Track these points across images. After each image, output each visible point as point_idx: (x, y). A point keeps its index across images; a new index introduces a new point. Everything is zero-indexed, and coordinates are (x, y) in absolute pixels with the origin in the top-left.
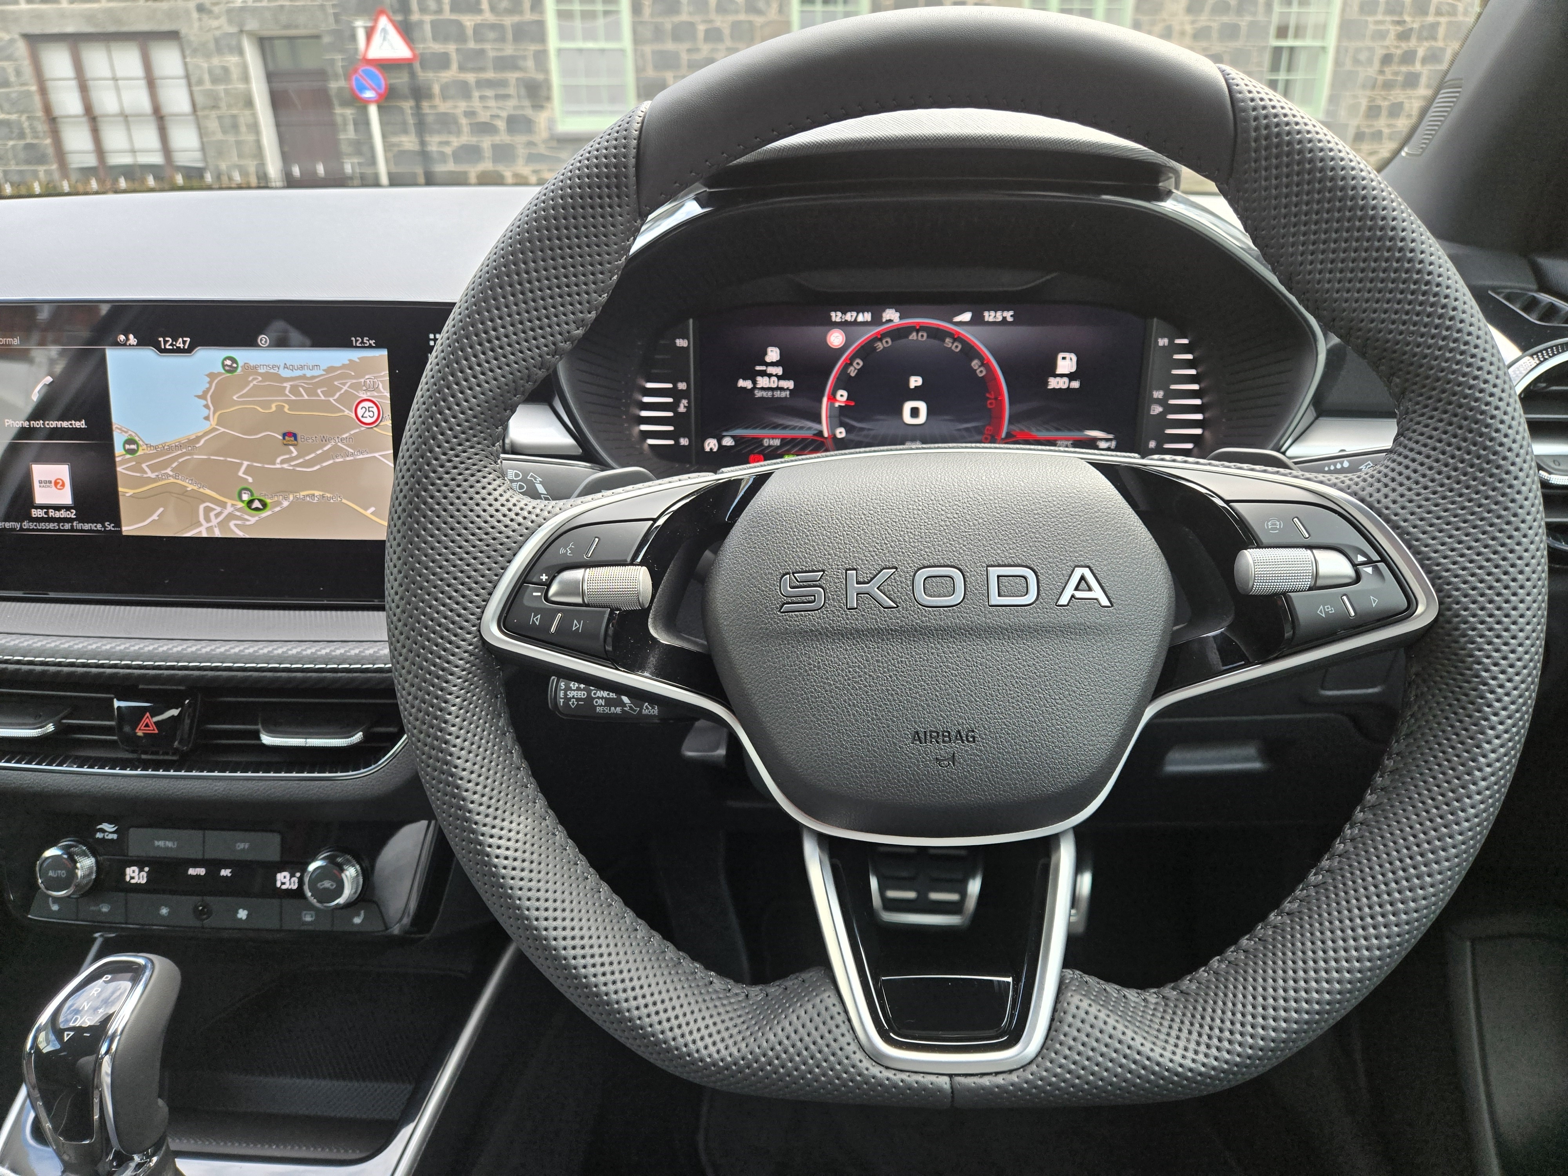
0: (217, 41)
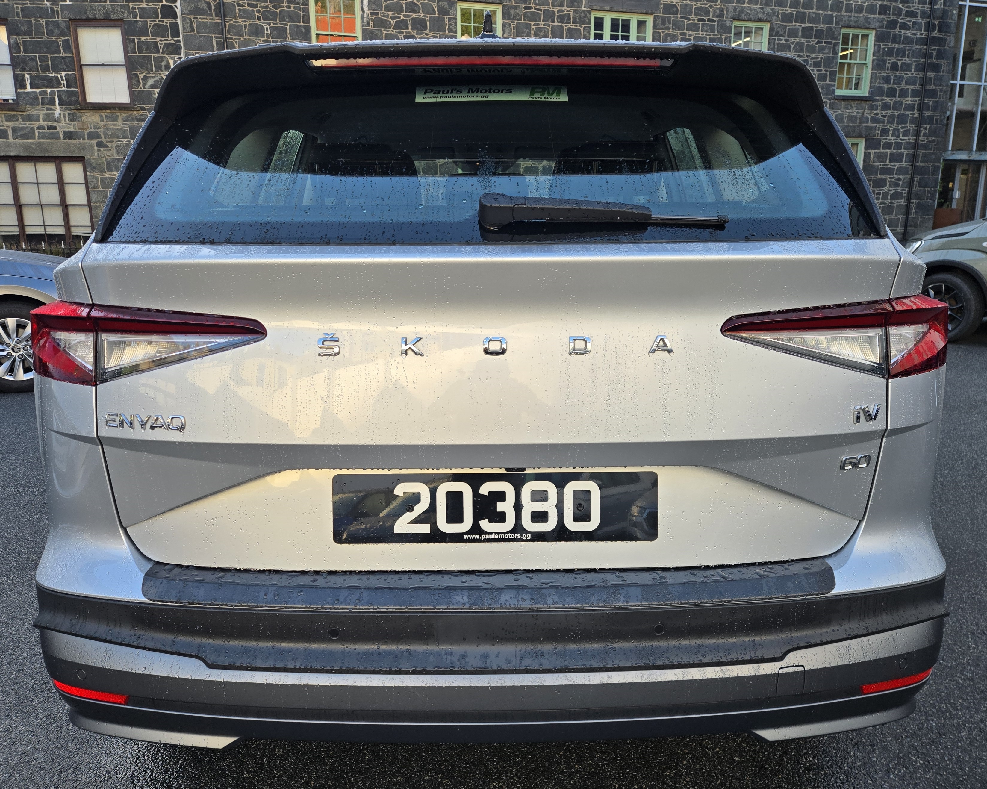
0: (108, 163)
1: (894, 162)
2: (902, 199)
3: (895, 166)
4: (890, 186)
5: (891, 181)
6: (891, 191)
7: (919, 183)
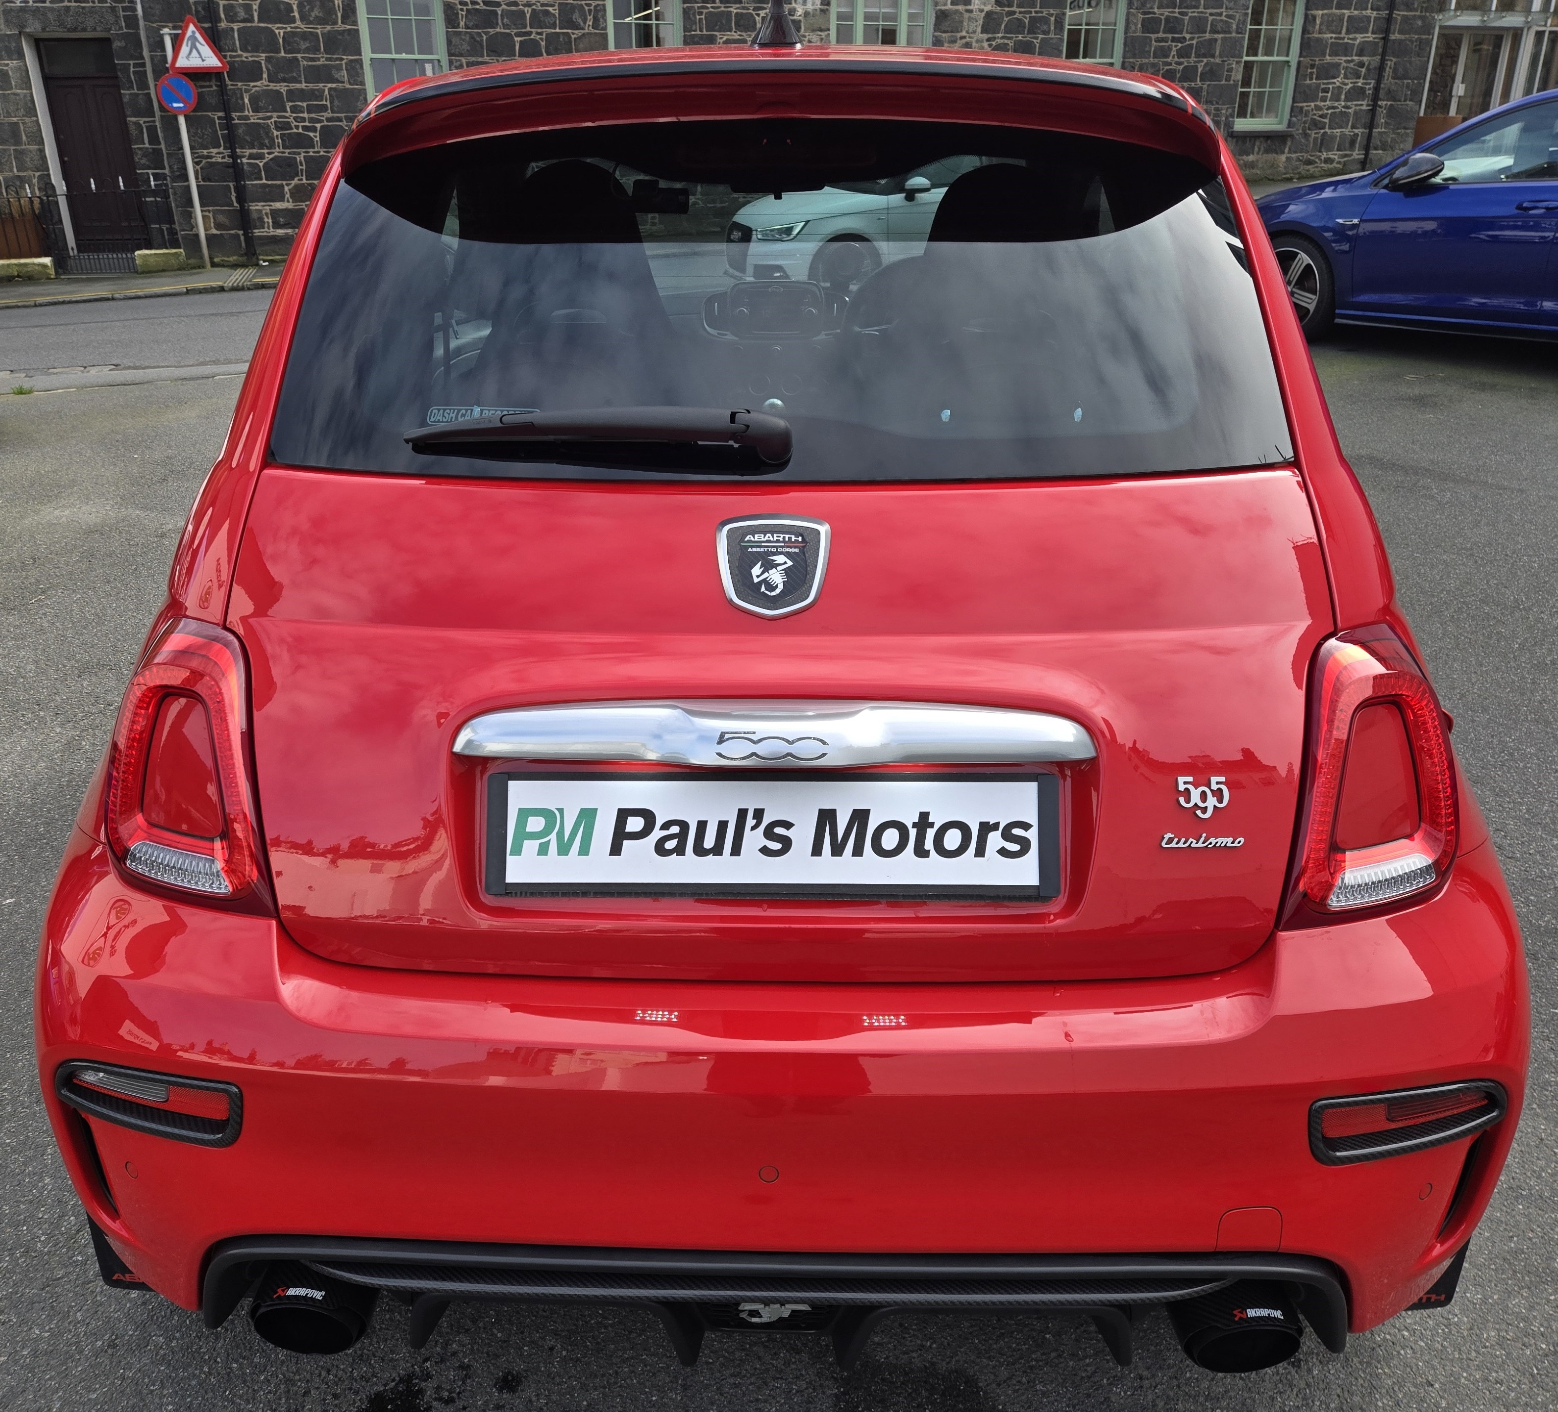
1: (1355, 32)
2: (1363, 100)
3: (1355, 39)
4: (1346, 77)
5: (1347, 67)
6: (1346, 84)
7: (1395, 70)
